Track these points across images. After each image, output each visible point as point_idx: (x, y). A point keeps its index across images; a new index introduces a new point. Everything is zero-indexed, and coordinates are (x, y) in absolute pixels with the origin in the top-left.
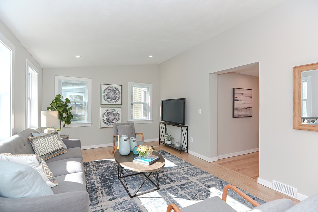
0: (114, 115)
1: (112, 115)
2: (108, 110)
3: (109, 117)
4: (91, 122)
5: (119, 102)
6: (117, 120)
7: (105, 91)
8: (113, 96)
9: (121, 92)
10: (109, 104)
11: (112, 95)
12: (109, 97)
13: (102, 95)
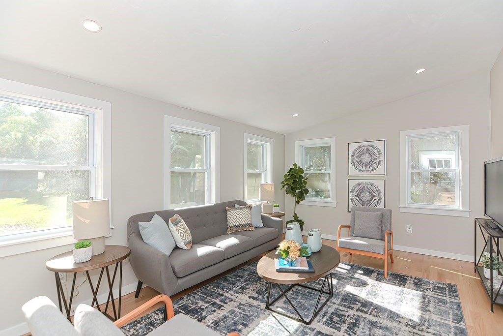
0: (371, 193)
1: (368, 193)
2: (359, 184)
3: (362, 195)
4: (335, 202)
5: (380, 170)
6: (376, 202)
7: (354, 154)
8: (369, 160)
9: (383, 152)
10: (360, 173)
11: (366, 158)
12: (361, 162)
13: (350, 159)
